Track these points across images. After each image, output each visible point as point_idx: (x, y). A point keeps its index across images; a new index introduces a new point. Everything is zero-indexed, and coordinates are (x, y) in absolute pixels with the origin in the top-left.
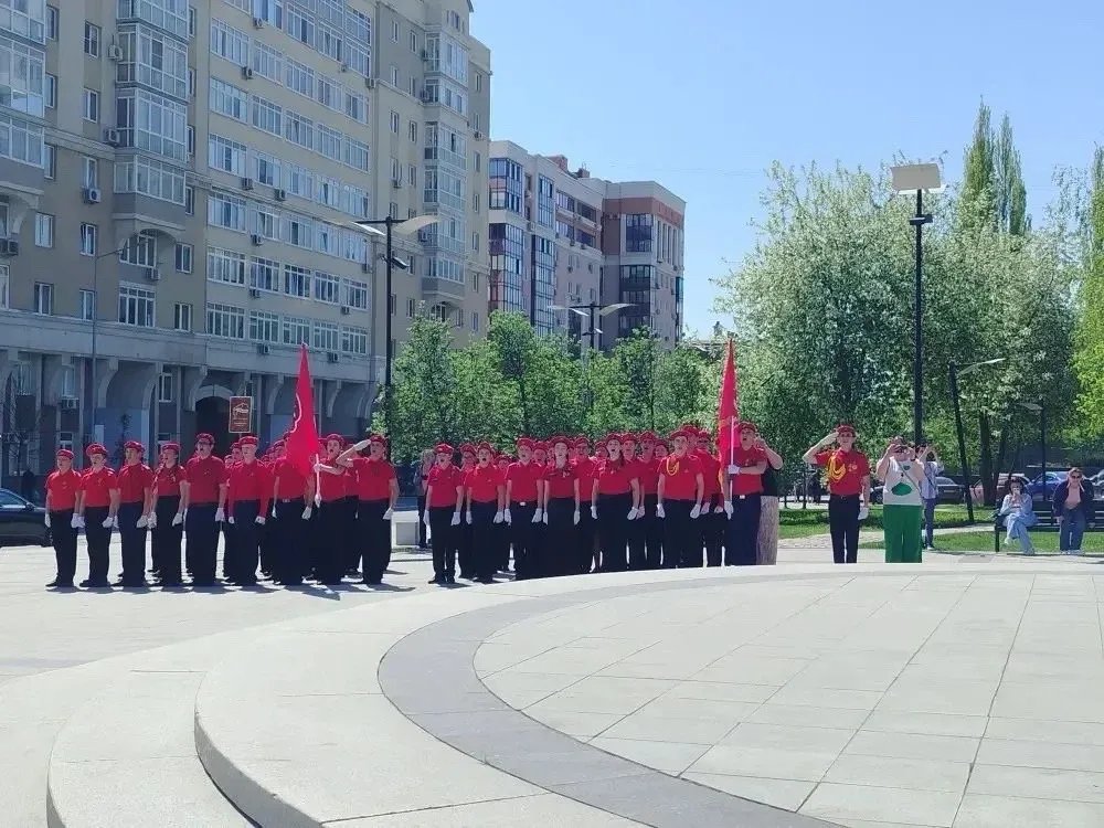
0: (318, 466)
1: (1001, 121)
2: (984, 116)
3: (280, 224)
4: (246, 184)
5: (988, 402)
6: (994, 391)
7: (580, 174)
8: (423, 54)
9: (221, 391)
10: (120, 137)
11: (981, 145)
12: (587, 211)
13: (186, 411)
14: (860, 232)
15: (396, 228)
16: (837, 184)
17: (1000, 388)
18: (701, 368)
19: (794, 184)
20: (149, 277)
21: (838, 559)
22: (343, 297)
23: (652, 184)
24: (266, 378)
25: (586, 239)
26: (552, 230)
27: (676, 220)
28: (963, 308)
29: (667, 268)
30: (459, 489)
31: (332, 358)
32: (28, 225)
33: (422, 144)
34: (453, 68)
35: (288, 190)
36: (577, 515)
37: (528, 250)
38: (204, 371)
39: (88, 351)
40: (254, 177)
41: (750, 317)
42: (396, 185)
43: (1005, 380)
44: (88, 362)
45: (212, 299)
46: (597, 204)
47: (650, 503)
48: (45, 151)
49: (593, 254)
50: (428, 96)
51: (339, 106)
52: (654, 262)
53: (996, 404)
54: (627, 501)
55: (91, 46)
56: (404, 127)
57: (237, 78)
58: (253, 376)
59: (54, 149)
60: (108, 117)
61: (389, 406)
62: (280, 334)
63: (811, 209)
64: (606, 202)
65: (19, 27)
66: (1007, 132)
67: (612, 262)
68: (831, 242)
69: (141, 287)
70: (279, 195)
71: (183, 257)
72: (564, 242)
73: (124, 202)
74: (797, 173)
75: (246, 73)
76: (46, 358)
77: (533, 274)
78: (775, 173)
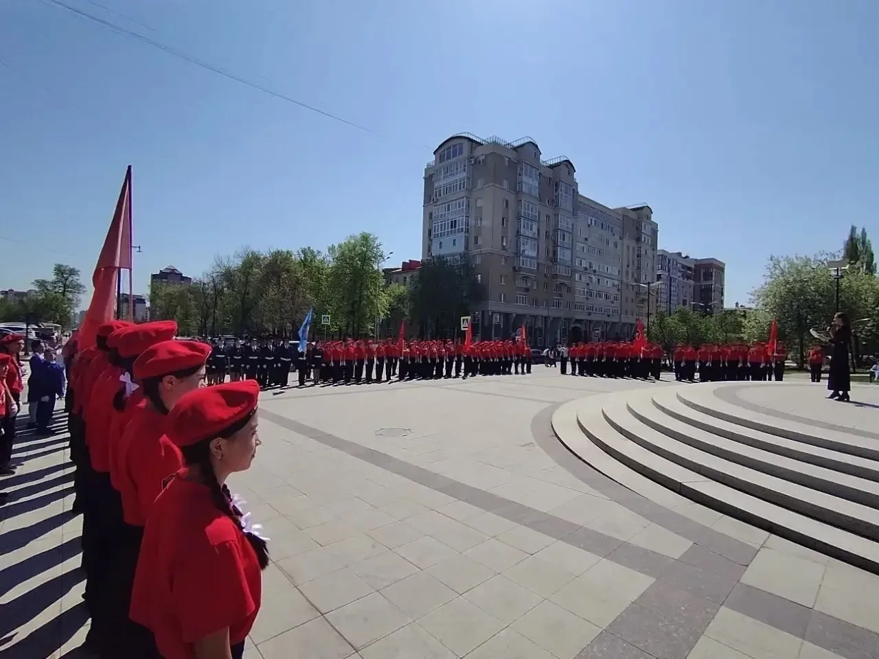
0: (642, 348)
1: (861, 230)
2: (853, 229)
3: (594, 279)
4: (586, 269)
5: (861, 332)
6: (864, 328)
7: (687, 257)
8: (637, 228)
9: (578, 325)
10: (554, 260)
11: (852, 239)
12: (689, 269)
13: (569, 331)
14: (805, 277)
15: (651, 285)
16: (795, 261)
17: (866, 328)
18: (743, 320)
19: (779, 262)
20: (560, 295)
21: (813, 381)
22: (612, 299)
23: (713, 259)
24: (590, 321)
25: (688, 278)
26: (677, 275)
27: (720, 269)
28: (851, 301)
29: (718, 285)
31: (609, 316)
32: (532, 284)
33: (636, 253)
34: (646, 230)
35: (597, 269)
36: (721, 365)
37: (669, 282)
38: (574, 320)
39: (546, 315)
40: (588, 267)
41: (763, 304)
42: (628, 266)
43: (869, 325)
44: (546, 317)
45: (576, 300)
46: (693, 266)
47: (745, 363)
48: (536, 265)
49: (691, 282)
50: (638, 240)
51: (611, 245)
52: (713, 283)
53: (864, 333)
54: (738, 362)
55: (547, 237)
56: (631, 249)
57: (584, 241)
58: (587, 320)
59: (538, 264)
60: (551, 255)
61: (648, 332)
62: (594, 309)
63: (786, 270)
64: (695, 266)
65: (530, 235)
66: (864, 234)
67: (698, 284)
68: (795, 280)
69: (559, 298)
70: (595, 271)
71: (569, 290)
72: (681, 279)
73: (555, 276)
74: (780, 259)
75: (586, 239)
76: (535, 317)
77: (670, 289)
78: (772, 259)
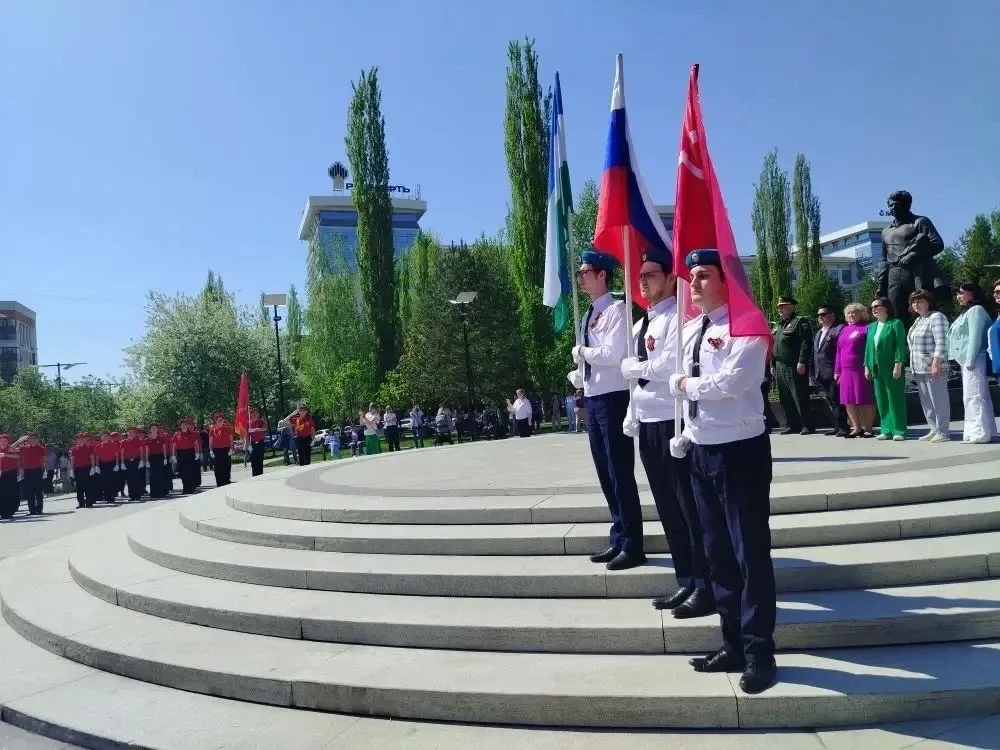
27: (30, 322)
29: (27, 349)
30: (92, 457)
52: (18, 345)
78: (152, 298)
